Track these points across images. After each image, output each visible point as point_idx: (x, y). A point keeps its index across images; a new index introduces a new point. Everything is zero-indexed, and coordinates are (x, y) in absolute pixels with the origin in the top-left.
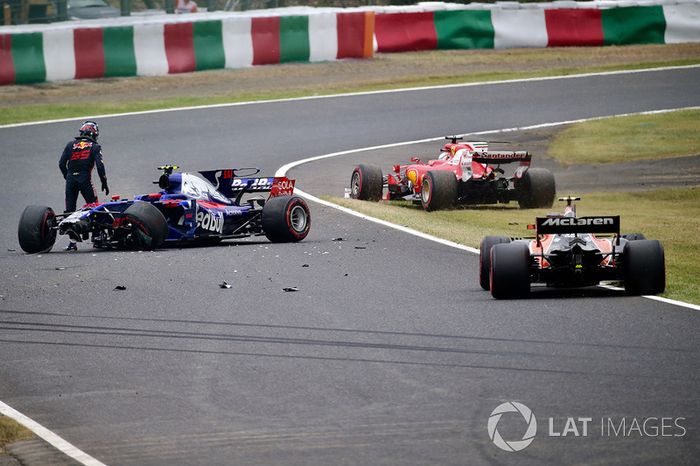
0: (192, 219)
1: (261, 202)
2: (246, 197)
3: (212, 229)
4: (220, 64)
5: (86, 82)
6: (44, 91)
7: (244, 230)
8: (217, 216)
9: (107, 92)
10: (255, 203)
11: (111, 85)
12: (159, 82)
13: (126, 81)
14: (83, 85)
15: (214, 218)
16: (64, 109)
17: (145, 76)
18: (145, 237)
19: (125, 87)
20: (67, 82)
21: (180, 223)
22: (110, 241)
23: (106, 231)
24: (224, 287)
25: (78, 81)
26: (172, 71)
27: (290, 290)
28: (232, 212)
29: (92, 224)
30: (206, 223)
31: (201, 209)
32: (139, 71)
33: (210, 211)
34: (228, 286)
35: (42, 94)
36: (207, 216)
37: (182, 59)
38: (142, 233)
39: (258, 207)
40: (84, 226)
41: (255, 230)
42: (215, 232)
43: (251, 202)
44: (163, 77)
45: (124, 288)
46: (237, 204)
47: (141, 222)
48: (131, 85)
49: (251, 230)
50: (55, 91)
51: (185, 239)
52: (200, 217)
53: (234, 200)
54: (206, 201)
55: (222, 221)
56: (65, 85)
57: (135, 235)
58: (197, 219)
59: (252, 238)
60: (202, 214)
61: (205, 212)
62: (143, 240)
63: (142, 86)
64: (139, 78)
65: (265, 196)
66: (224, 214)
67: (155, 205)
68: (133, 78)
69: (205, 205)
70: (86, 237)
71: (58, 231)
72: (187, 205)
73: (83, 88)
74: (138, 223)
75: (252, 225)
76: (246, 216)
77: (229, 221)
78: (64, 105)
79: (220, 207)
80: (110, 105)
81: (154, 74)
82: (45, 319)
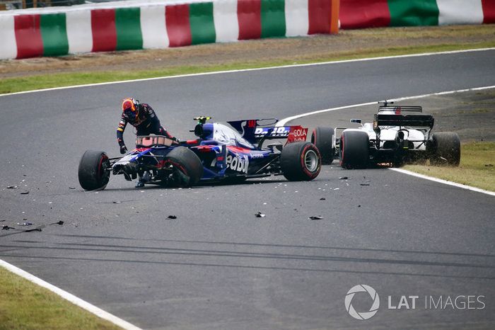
0: (223, 162)
1: (279, 147)
2: (267, 143)
3: (239, 169)
4: (211, 39)
5: (102, 54)
6: (67, 62)
7: (266, 171)
8: (243, 158)
9: (119, 63)
10: (274, 148)
11: (122, 57)
12: (162, 54)
13: (135, 53)
14: (98, 57)
15: (240, 160)
16: (87, 76)
17: (149, 49)
18: (184, 176)
19: (135, 58)
20: (86, 55)
21: (213, 165)
22: (154, 180)
23: (151, 172)
24: (259, 216)
25: (94, 53)
26: (172, 45)
27: (316, 218)
28: (256, 155)
29: (140, 166)
30: (234, 165)
31: (230, 153)
32: (145, 45)
33: (237, 154)
34: (262, 215)
35: (66, 64)
36: (235, 159)
37: (180, 35)
38: (182, 173)
39: (277, 152)
40: (133, 167)
41: (274, 170)
42: (241, 172)
43: (271, 147)
44: (166, 50)
45: (174, 218)
46: (259, 149)
47: (181, 164)
48: (139, 57)
49: (271, 171)
50: (77, 62)
51: (217, 178)
52: (229, 159)
53: (257, 145)
54: (234, 146)
55: (247, 163)
56: (85, 57)
57: (176, 175)
58: (227, 161)
59: (272, 177)
60: (230, 157)
61: (234, 156)
62: (182, 179)
63: (148, 58)
64: (145, 51)
65: (283, 142)
66: (249, 157)
67: (192, 149)
68: (141, 50)
69: (233, 150)
70: (134, 177)
71: (111, 172)
72: (218, 150)
73: (100, 59)
74: (178, 165)
75: (271, 166)
76: (266, 159)
77: (252, 163)
78: (87, 73)
79: (245, 151)
80: (124, 73)
81: (158, 48)
82: (115, 242)
